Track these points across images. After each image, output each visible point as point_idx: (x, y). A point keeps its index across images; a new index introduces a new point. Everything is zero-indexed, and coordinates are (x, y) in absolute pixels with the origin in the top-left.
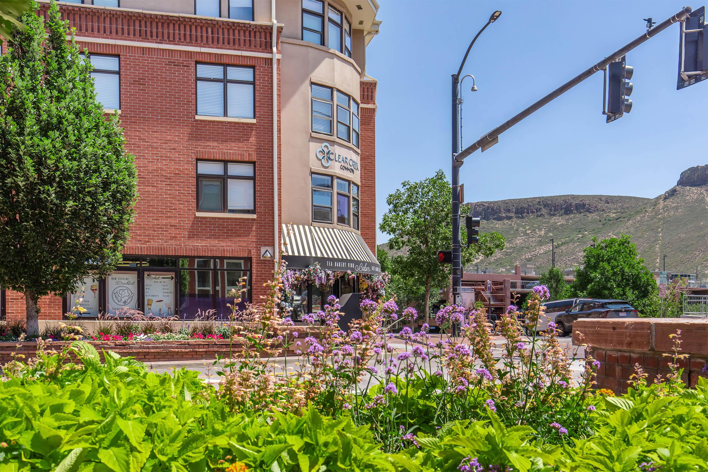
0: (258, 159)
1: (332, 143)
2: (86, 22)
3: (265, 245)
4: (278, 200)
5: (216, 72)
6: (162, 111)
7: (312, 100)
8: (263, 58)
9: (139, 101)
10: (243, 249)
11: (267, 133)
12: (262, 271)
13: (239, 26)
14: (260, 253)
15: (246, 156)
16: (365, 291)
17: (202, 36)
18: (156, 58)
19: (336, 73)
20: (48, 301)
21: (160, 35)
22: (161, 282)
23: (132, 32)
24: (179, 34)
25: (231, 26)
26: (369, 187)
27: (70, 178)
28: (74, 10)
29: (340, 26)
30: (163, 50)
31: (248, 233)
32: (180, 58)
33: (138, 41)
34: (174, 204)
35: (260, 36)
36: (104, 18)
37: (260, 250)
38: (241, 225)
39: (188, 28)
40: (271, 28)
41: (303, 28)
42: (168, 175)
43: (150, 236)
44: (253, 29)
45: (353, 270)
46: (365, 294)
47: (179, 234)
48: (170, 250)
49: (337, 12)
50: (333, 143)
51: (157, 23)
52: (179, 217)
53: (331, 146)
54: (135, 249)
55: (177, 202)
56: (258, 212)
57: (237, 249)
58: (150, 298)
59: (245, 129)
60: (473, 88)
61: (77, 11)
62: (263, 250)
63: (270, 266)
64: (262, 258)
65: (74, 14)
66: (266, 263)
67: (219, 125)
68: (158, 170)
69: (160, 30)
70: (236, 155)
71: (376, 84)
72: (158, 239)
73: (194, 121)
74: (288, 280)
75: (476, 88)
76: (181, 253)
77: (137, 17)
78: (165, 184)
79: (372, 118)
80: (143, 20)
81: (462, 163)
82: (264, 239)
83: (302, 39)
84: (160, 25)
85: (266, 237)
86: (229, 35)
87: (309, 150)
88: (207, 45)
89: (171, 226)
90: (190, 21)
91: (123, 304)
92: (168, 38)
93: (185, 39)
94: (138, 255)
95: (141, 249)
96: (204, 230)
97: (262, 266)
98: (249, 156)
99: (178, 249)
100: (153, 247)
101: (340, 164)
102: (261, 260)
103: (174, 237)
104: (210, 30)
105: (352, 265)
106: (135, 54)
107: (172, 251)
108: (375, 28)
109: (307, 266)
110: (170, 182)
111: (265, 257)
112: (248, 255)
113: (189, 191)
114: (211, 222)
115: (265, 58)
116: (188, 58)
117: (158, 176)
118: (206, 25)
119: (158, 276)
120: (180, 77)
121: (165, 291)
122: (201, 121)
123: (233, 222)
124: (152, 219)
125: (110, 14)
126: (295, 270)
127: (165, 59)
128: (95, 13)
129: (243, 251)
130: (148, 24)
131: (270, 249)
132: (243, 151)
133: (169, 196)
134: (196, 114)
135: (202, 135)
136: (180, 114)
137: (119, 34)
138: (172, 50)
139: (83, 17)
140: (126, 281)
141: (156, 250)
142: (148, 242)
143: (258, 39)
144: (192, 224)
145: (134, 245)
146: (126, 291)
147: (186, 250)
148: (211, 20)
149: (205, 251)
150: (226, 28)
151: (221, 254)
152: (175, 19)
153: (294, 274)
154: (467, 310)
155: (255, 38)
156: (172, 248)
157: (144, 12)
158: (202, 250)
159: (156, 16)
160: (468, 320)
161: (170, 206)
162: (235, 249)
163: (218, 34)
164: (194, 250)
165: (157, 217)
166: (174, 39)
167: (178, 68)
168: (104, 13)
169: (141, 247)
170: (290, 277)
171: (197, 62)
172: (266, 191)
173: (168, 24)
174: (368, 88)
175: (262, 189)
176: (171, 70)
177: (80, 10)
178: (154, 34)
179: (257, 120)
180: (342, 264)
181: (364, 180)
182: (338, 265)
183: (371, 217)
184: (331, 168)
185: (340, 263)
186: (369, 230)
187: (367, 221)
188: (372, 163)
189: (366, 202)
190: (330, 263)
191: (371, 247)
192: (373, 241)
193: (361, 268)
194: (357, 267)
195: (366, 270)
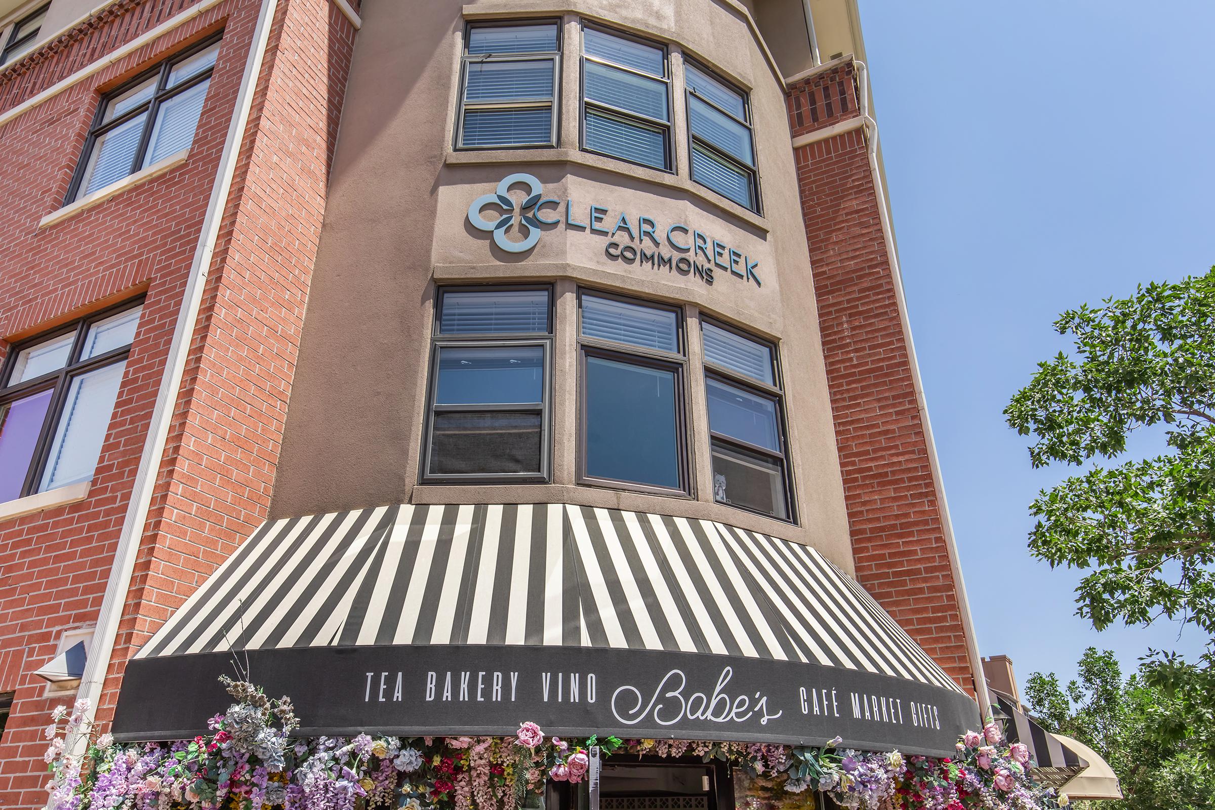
1: (551, 170)
3: (80, 619)
7: (464, 64)
15: (130, 275)
17: (128, 30)
26: (880, 369)
39: (106, 31)
45: (578, 724)
50: (555, 168)
56: (103, 469)
62: (66, 643)
67: (90, 216)
70: (101, 284)
73: (37, 236)
79: (853, 158)
90: (111, 13)
104: (148, 6)
105: (580, 688)
118: (142, 1)
122: (53, 227)
171: (106, 95)
180: (488, 681)
181: (856, 350)
182: (447, 695)
183: (910, 479)
184: (544, 256)
185: (465, 677)
186: (911, 534)
187: (895, 499)
188: (881, 285)
189: (877, 426)
190: (391, 681)
191: (935, 610)
192: (940, 582)
193: (670, 709)
194: (626, 701)
195: (732, 714)
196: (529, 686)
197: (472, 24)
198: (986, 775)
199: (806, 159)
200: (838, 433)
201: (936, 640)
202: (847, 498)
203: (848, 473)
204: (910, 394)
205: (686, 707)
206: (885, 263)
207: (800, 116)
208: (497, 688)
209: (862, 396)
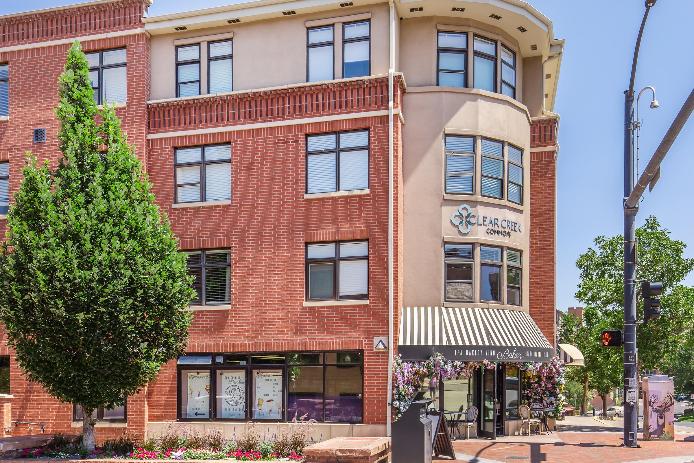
0: (371, 235)
1: (473, 204)
2: (200, 114)
3: (379, 335)
4: (394, 280)
5: (328, 142)
6: (271, 194)
7: (446, 156)
8: (378, 117)
9: (249, 187)
10: (353, 341)
11: (382, 204)
12: (374, 365)
13: (351, 85)
14: (373, 344)
15: (358, 234)
16: (536, 380)
17: (312, 105)
18: (265, 138)
19: (480, 118)
20: (164, 402)
21: (270, 112)
22: (271, 380)
23: (242, 115)
24: (289, 107)
25: (342, 87)
26: (546, 249)
27: (81, 289)
28: (189, 104)
29: (494, 59)
30: (272, 128)
31: (359, 322)
32: (289, 133)
33: (248, 123)
34: (281, 295)
35: (376, 91)
36: (217, 106)
37: (373, 341)
38: (351, 313)
39: (298, 99)
40: (387, 79)
41: (438, 71)
42: (276, 264)
43: (258, 331)
44: (367, 85)
45: (492, 359)
46: (536, 383)
47: (286, 327)
48: (277, 345)
49: (490, 42)
50: (475, 203)
51: (267, 100)
52: (286, 309)
53: (472, 207)
54: (243, 346)
55: (285, 293)
56: (372, 297)
57: (348, 341)
58: (262, 397)
59: (358, 203)
60: (652, 103)
61: (192, 104)
62: (376, 340)
63: (384, 359)
64: (375, 350)
65: (190, 108)
66: (379, 356)
67: (329, 202)
68: (266, 260)
69: (270, 107)
70: (347, 234)
71: (555, 120)
72: (265, 334)
73: (303, 201)
74: (403, 375)
75: (656, 103)
76: (288, 349)
77: (247, 98)
78: (274, 274)
79: (550, 163)
80: (253, 100)
81: (637, 209)
82: (378, 328)
83: (438, 84)
84: (269, 101)
85: (379, 325)
86: (340, 98)
87: (441, 217)
88: (317, 114)
89: (278, 319)
90: (300, 91)
91: (235, 404)
92: (278, 114)
93: (295, 112)
94: (247, 352)
95: (249, 346)
96: (312, 321)
97: (374, 359)
98: (361, 233)
99: (285, 344)
100: (260, 343)
101: (486, 228)
102: (374, 353)
103: (281, 331)
104: (320, 96)
105: (492, 353)
106: (245, 138)
107: (279, 347)
108: (556, 50)
109: (428, 358)
110: (278, 271)
111: (378, 349)
112: (359, 347)
113: (297, 279)
114: (320, 311)
115: (381, 116)
116: (298, 132)
117: (266, 265)
118: (316, 92)
119: (269, 374)
120: (289, 154)
121: (275, 390)
122: (310, 200)
123: (343, 310)
124: (261, 313)
125: (222, 100)
126: (414, 363)
127: (274, 138)
128: (207, 103)
129: (353, 343)
130: (258, 103)
131: (383, 339)
132: (355, 227)
133: (277, 287)
134: (307, 193)
135: (311, 215)
136: (288, 196)
137: (230, 120)
138: (281, 127)
139: (198, 109)
140: (238, 380)
141: (263, 346)
142: (256, 337)
143: (373, 96)
144: (300, 315)
145: (242, 342)
146: (238, 390)
147: (293, 345)
148: (321, 85)
149: (313, 345)
150: (337, 90)
151: (330, 348)
152: (284, 91)
153: (412, 367)
154: (662, 407)
155: (370, 95)
156: (279, 343)
157: (253, 91)
158: (310, 343)
159: (265, 93)
160: (663, 420)
161: (277, 298)
162: (345, 341)
163: (329, 99)
164: (302, 344)
165: (265, 310)
166: (283, 114)
167: (287, 145)
168: (216, 100)
169: (249, 343)
170: (405, 372)
171: (308, 135)
172: (380, 272)
173: (278, 99)
174: (545, 127)
175: (376, 269)
176: (281, 149)
177: (194, 102)
178: (264, 113)
179: (371, 190)
180: (477, 352)
181: (540, 241)
182: (470, 354)
183: (548, 286)
184: (472, 235)
185: (473, 351)
186: (545, 302)
187: (543, 292)
188: (550, 219)
189: (542, 268)
190: (460, 352)
191: (548, 324)
192: (551, 317)
193: (506, 356)
194: (499, 355)
195: (516, 357)
196: (484, 353)
197: (447, 135)
198: (554, 366)
199: (534, 159)
200: (530, 268)
201: (547, 332)
202: (530, 290)
203: (531, 282)
204: (553, 259)
205: (509, 356)
206: (553, 211)
207: (534, 136)
208: (478, 353)
209: (540, 257)
